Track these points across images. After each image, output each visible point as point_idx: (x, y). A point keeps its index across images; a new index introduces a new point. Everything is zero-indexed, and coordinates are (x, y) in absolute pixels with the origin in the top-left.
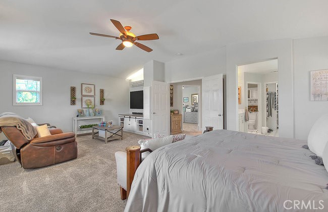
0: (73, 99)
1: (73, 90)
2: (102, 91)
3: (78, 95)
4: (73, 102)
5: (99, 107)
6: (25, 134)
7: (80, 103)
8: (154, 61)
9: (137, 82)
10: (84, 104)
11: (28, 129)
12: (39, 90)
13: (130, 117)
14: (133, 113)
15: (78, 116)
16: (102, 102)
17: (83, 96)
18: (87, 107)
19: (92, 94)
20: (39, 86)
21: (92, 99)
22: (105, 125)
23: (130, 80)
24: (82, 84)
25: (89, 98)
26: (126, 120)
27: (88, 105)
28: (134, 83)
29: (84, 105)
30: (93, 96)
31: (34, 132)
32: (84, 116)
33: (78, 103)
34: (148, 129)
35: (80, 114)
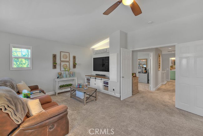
0: (55, 64)
1: (55, 56)
2: (74, 58)
3: (58, 61)
4: (55, 67)
5: (72, 70)
6: (13, 118)
7: (60, 67)
8: (120, 31)
9: (100, 50)
10: (62, 67)
11: (17, 110)
12: (30, 57)
13: (96, 78)
14: (96, 75)
15: (58, 78)
16: (74, 66)
17: (61, 61)
18: (64, 70)
19: (68, 60)
20: (30, 54)
21: (68, 64)
22: (81, 86)
23: (93, 49)
24: (61, 52)
25: (66, 63)
26: (92, 81)
27: (65, 69)
28: (97, 51)
29: (62, 69)
30: (69, 62)
31: (24, 110)
32: (62, 77)
33: (58, 66)
34: (114, 90)
35: (60, 76)
